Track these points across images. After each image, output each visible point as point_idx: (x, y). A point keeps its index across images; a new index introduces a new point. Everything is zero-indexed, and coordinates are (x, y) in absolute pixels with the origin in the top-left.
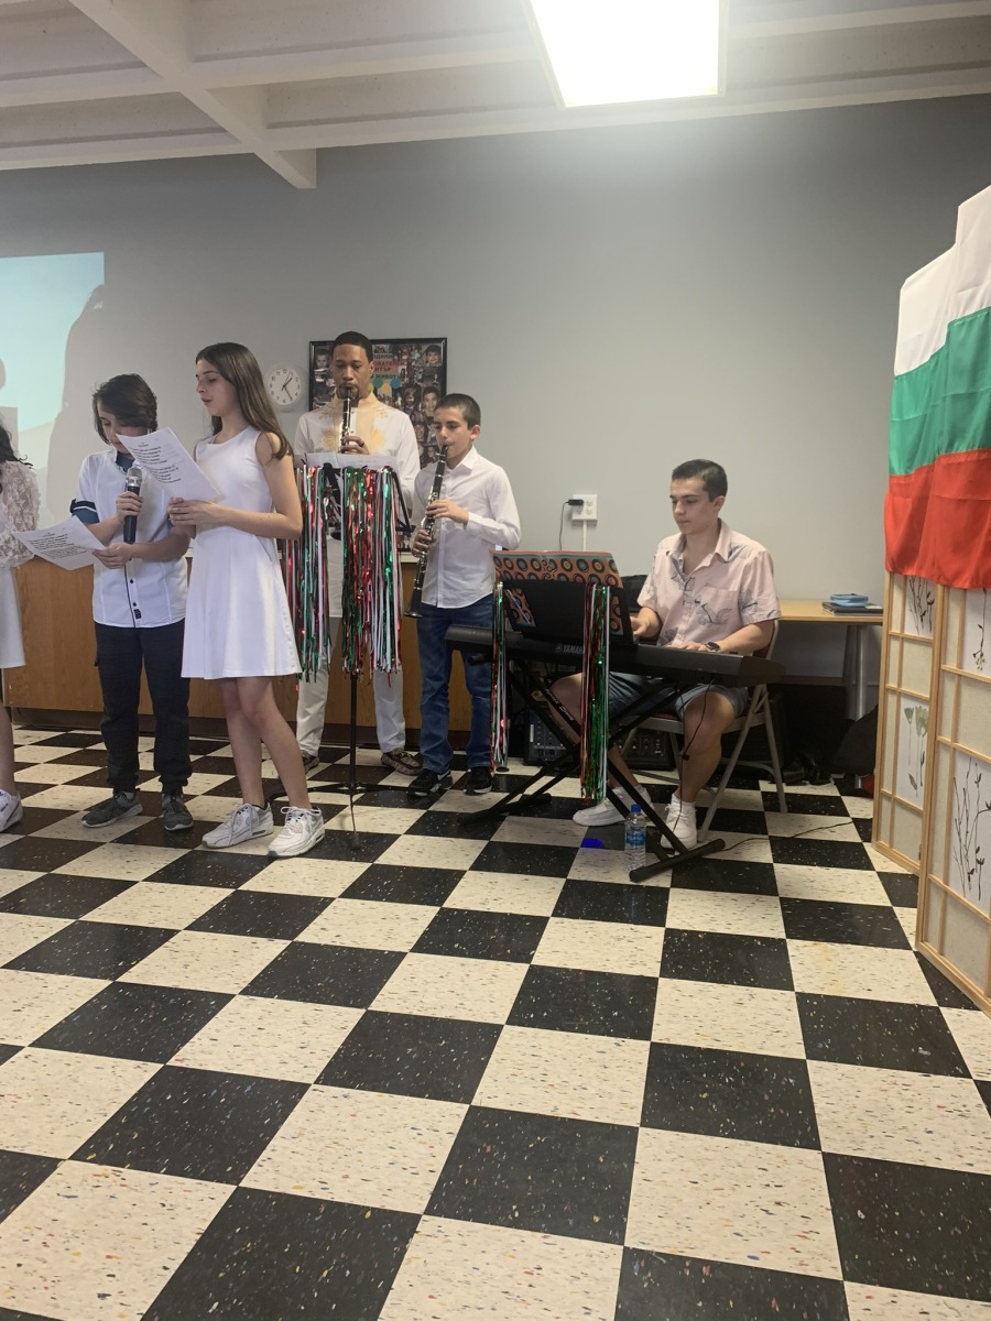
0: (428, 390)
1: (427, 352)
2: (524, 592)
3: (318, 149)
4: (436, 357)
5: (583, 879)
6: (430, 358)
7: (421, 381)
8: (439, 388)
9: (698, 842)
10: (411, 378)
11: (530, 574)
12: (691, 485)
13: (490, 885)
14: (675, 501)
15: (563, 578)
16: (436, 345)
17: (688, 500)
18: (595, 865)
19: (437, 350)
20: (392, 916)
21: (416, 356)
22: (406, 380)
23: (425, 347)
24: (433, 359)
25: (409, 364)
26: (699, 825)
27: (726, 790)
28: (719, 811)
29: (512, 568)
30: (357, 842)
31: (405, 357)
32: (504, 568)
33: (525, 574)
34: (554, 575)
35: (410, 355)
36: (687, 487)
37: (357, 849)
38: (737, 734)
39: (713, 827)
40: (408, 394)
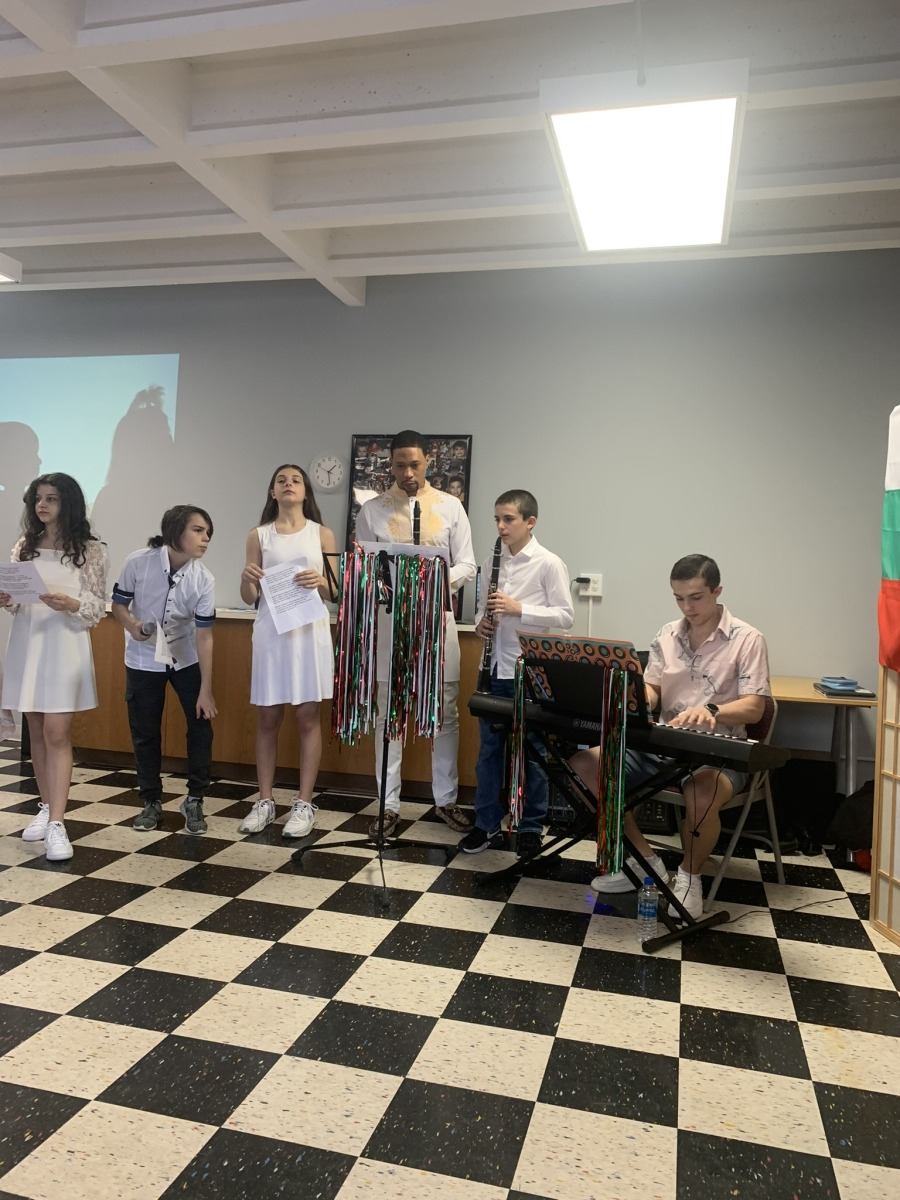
0: (454, 479)
1: (454, 447)
2: (545, 672)
3: (367, 277)
4: (462, 451)
5: (598, 947)
6: (457, 452)
7: (448, 471)
8: (463, 477)
9: (704, 912)
10: (439, 468)
11: (554, 655)
12: (694, 584)
13: (510, 950)
15: (584, 661)
16: (464, 441)
18: (608, 933)
19: (463, 445)
20: (421, 978)
21: (445, 449)
22: (435, 470)
23: (452, 443)
24: (460, 453)
25: (438, 456)
26: (705, 895)
27: (732, 859)
28: (724, 880)
29: (537, 648)
30: (387, 899)
31: (435, 451)
32: (529, 647)
33: (550, 656)
34: (577, 658)
35: (439, 448)
36: (691, 588)
37: (386, 906)
38: (740, 809)
39: (717, 898)
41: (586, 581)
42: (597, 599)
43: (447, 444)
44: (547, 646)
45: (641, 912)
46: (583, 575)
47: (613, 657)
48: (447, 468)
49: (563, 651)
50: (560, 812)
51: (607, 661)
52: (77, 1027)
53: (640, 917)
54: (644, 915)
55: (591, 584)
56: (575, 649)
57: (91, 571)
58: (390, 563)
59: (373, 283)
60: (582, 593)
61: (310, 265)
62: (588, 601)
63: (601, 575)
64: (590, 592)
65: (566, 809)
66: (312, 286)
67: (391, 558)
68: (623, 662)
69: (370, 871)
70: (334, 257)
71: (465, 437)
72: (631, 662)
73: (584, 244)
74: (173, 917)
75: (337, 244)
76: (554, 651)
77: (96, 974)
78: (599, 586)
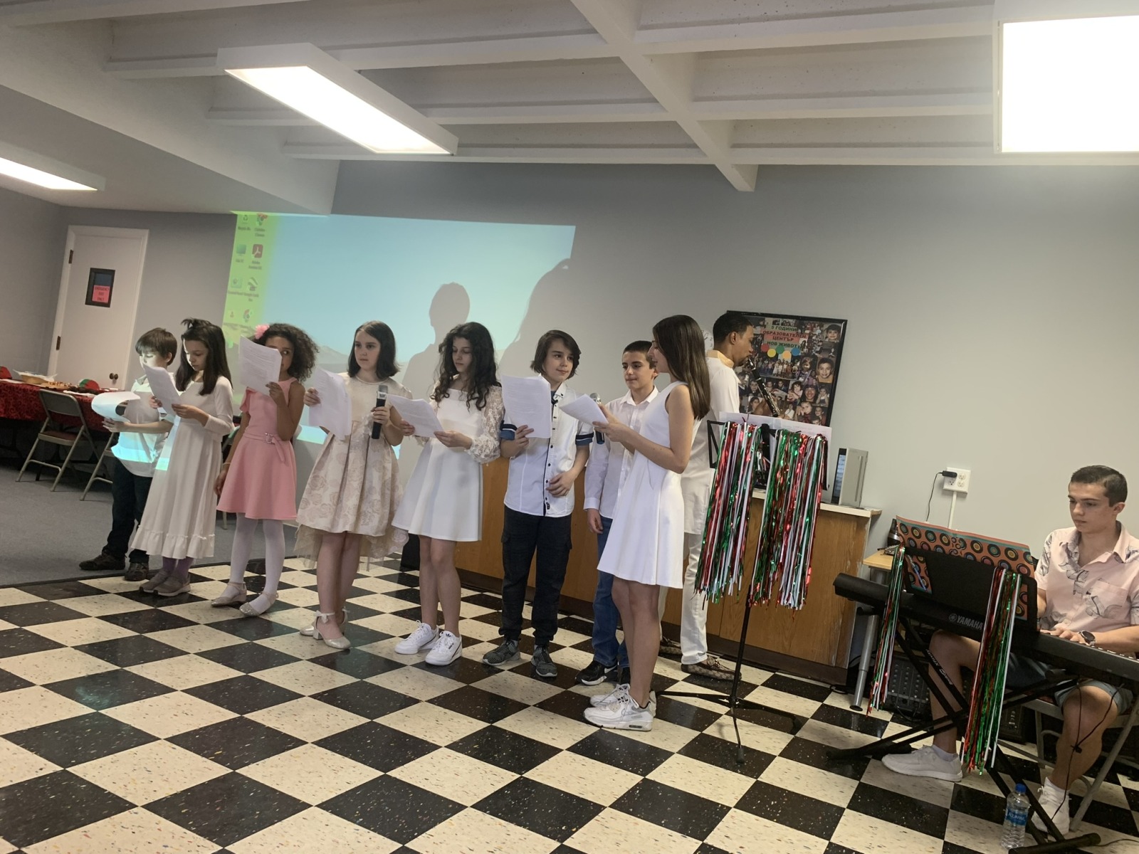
0: (824, 361)
1: (828, 330)
2: (926, 561)
3: (760, 166)
4: (836, 335)
5: (961, 845)
6: (830, 335)
7: (819, 352)
8: (834, 360)
9: (1070, 830)
10: (810, 349)
11: (937, 546)
12: (1092, 490)
13: (871, 829)
14: (1073, 501)
15: (970, 557)
16: (838, 325)
17: (1088, 503)
18: (969, 831)
19: (838, 329)
20: (785, 839)
21: (818, 331)
22: (805, 350)
23: (826, 326)
24: (833, 336)
25: (810, 338)
26: (1072, 814)
27: (1105, 784)
28: (1094, 802)
29: (919, 537)
30: (742, 755)
31: (807, 332)
32: (910, 535)
33: (932, 546)
34: (961, 553)
35: (812, 330)
36: (1088, 492)
37: (741, 762)
38: (1118, 731)
39: (1085, 819)
40: (805, 361)
41: (953, 475)
42: (962, 495)
43: (821, 326)
44: (931, 536)
45: (1008, 817)
46: (950, 469)
47: (1003, 557)
48: (818, 349)
49: (948, 544)
50: (905, 701)
51: (996, 560)
52: (482, 820)
53: (1007, 823)
54: (1012, 821)
55: (958, 479)
56: (962, 544)
57: (490, 414)
58: (771, 436)
59: (764, 172)
60: (946, 486)
61: (713, 152)
62: (952, 495)
63: (969, 471)
64: (955, 487)
65: (912, 699)
66: (711, 171)
67: (773, 432)
68: (1014, 565)
69: (721, 726)
70: (735, 146)
71: (841, 321)
72: (1024, 565)
73: (999, 145)
74: (550, 737)
75: (739, 133)
76: (938, 542)
77: (490, 775)
78: (966, 482)
